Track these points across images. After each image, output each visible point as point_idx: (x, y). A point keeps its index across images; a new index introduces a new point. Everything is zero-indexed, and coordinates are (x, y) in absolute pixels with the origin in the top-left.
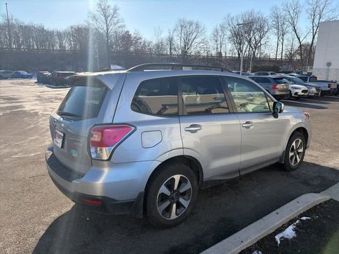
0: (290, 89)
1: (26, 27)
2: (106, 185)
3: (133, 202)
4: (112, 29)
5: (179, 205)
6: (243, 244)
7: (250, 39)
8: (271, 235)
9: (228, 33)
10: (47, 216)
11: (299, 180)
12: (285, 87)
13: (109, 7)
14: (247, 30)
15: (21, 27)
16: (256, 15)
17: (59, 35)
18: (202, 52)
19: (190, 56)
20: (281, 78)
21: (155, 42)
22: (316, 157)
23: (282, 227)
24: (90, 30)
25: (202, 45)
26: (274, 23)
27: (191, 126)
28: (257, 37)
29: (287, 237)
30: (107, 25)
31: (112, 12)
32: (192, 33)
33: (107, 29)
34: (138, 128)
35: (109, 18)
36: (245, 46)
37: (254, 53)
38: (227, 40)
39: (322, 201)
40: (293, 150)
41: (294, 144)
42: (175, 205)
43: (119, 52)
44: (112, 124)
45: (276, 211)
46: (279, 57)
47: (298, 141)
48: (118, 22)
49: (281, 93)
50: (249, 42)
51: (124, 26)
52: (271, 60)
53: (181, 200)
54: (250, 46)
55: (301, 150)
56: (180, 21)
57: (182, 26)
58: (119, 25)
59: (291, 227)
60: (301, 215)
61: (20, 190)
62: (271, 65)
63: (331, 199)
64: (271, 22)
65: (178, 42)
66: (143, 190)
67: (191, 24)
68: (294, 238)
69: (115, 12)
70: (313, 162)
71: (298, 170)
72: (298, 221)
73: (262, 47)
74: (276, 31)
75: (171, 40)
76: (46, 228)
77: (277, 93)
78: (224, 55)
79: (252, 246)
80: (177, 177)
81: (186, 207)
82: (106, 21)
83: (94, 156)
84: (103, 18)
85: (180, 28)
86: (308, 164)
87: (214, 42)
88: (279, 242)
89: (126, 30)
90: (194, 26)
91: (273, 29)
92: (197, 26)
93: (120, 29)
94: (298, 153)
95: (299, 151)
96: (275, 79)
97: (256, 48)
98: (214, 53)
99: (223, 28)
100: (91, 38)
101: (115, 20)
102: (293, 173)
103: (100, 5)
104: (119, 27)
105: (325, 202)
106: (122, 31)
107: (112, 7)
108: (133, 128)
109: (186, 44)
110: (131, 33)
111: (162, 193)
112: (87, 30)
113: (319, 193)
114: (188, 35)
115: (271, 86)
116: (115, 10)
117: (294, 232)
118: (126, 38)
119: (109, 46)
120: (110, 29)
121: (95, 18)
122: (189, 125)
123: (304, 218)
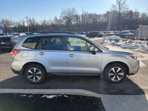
8: (44, 94)
13: (121, 0)
15: (88, 15)
23: (52, 94)
33: (120, 11)
35: (121, 6)
41: (113, 69)
44: (15, 49)
48: (125, 7)
53: (37, 77)
58: (126, 8)
59: (54, 96)
60: (67, 95)
66: (21, 69)
69: (124, 3)
72: (60, 95)
80: (35, 69)
82: (120, 7)
84: (118, 6)
88: (42, 97)
89: (130, 10)
104: (126, 9)
106: (128, 11)
108: (20, 51)
110: (133, 11)
116: (124, 1)
120: (121, 10)
121: (114, 7)
122: (40, 52)
123: (65, 96)
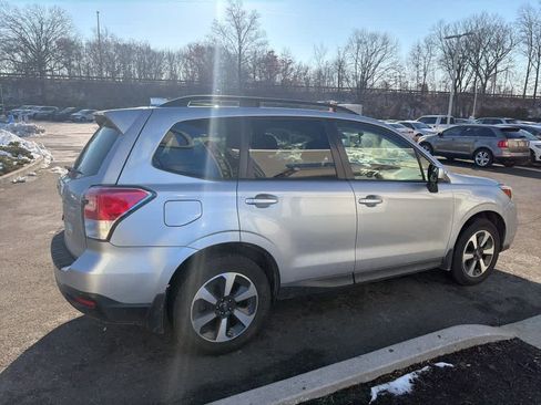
0: (532, 146)
1: (125, 45)
2: (106, 278)
3: (146, 308)
4: (248, 48)
5: (233, 322)
6: (305, 392)
7: (478, 61)
8: (366, 384)
9: (439, 53)
10: (54, 319)
11: (475, 302)
12: (522, 144)
13: (244, 13)
14: (473, 47)
15: (117, 46)
16: (491, 22)
17: (170, 57)
18: (391, 83)
19: (372, 90)
20: (517, 129)
21: (314, 67)
22: (528, 266)
23: (393, 374)
24: (217, 49)
25: (392, 71)
26: (523, 34)
27: (258, 197)
28: (491, 59)
29: (393, 391)
30: (240, 42)
31: (248, 20)
32: (375, 53)
33: (240, 48)
34: (159, 194)
35: (244, 31)
36: (468, 74)
37: (484, 86)
38: (436, 65)
39: (493, 341)
40: (471, 249)
41: (473, 239)
42: (224, 321)
43: (256, 84)
44: (116, 185)
45: (391, 347)
46: (530, 93)
47: (483, 234)
48: (256, 37)
49: (513, 154)
50: (476, 67)
51: (266, 43)
52: (514, 99)
53: (238, 313)
54: (478, 74)
55: (490, 251)
56: (356, 33)
57: (359, 42)
58: (258, 41)
59: (409, 376)
60: (439, 359)
61: (37, 279)
62: (514, 106)
63: (516, 339)
64: (517, 32)
65: (352, 68)
66: (163, 291)
67: (374, 37)
68: (406, 394)
69: (252, 22)
70: (517, 273)
71: (482, 285)
72: (426, 368)
73: (500, 77)
74: (526, 48)
75: (340, 65)
76: (41, 335)
77: (507, 154)
78: (430, 89)
79: (323, 398)
80: (230, 277)
81: (247, 325)
82: (239, 33)
83: (88, 233)
84: (235, 31)
85: (355, 45)
86: (506, 276)
87: (413, 67)
88: (374, 397)
89: (269, 49)
90: (380, 42)
91: (522, 45)
92: (385, 42)
93: (260, 49)
94: (484, 257)
95: (485, 252)
96: (503, 130)
97: (487, 78)
98: (412, 85)
99: (429, 44)
100: (218, 62)
101: (253, 34)
102: (469, 289)
103: (230, 11)
104: (259, 45)
105: (500, 343)
106: (263, 51)
107: (249, 13)
108: (150, 194)
109: (364, 70)
110: (278, 53)
111: (201, 300)
112: (211, 49)
113: (499, 325)
114: (369, 56)
115: (495, 142)
116: (253, 18)
117: (410, 385)
118: (270, 62)
119: (243, 74)
120: (244, 47)
121: (222, 31)
122: (254, 194)
123: (442, 364)
